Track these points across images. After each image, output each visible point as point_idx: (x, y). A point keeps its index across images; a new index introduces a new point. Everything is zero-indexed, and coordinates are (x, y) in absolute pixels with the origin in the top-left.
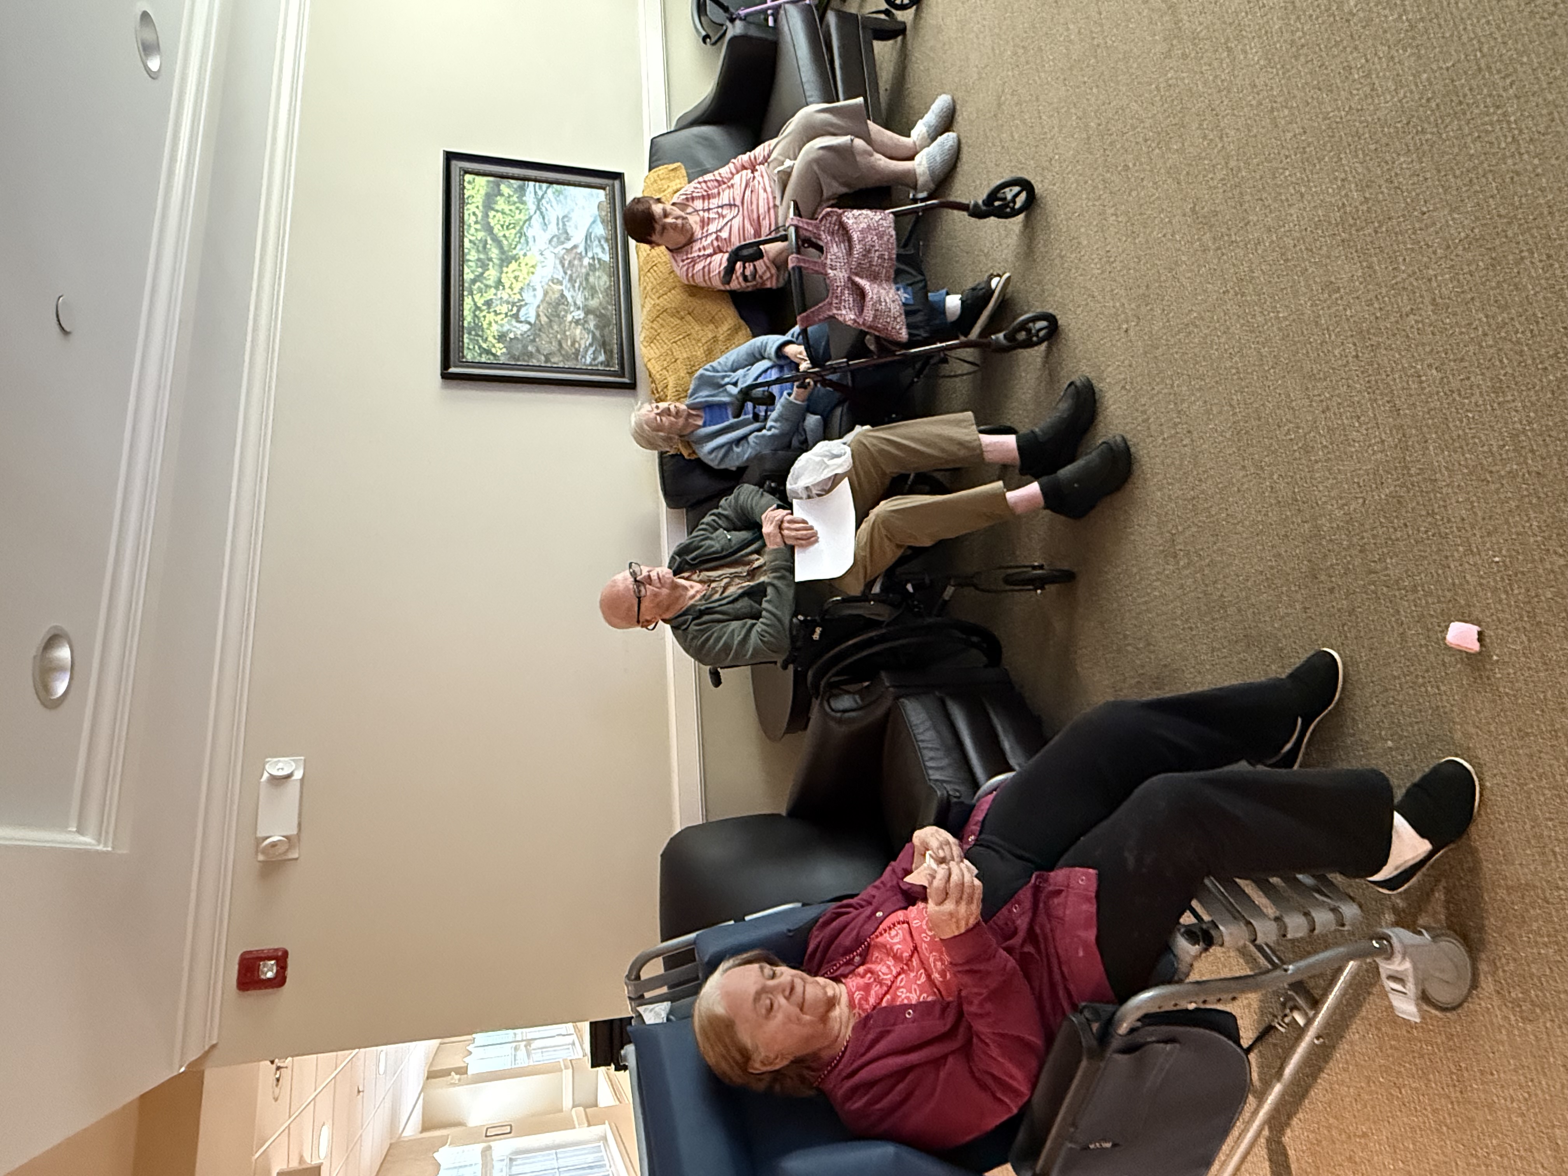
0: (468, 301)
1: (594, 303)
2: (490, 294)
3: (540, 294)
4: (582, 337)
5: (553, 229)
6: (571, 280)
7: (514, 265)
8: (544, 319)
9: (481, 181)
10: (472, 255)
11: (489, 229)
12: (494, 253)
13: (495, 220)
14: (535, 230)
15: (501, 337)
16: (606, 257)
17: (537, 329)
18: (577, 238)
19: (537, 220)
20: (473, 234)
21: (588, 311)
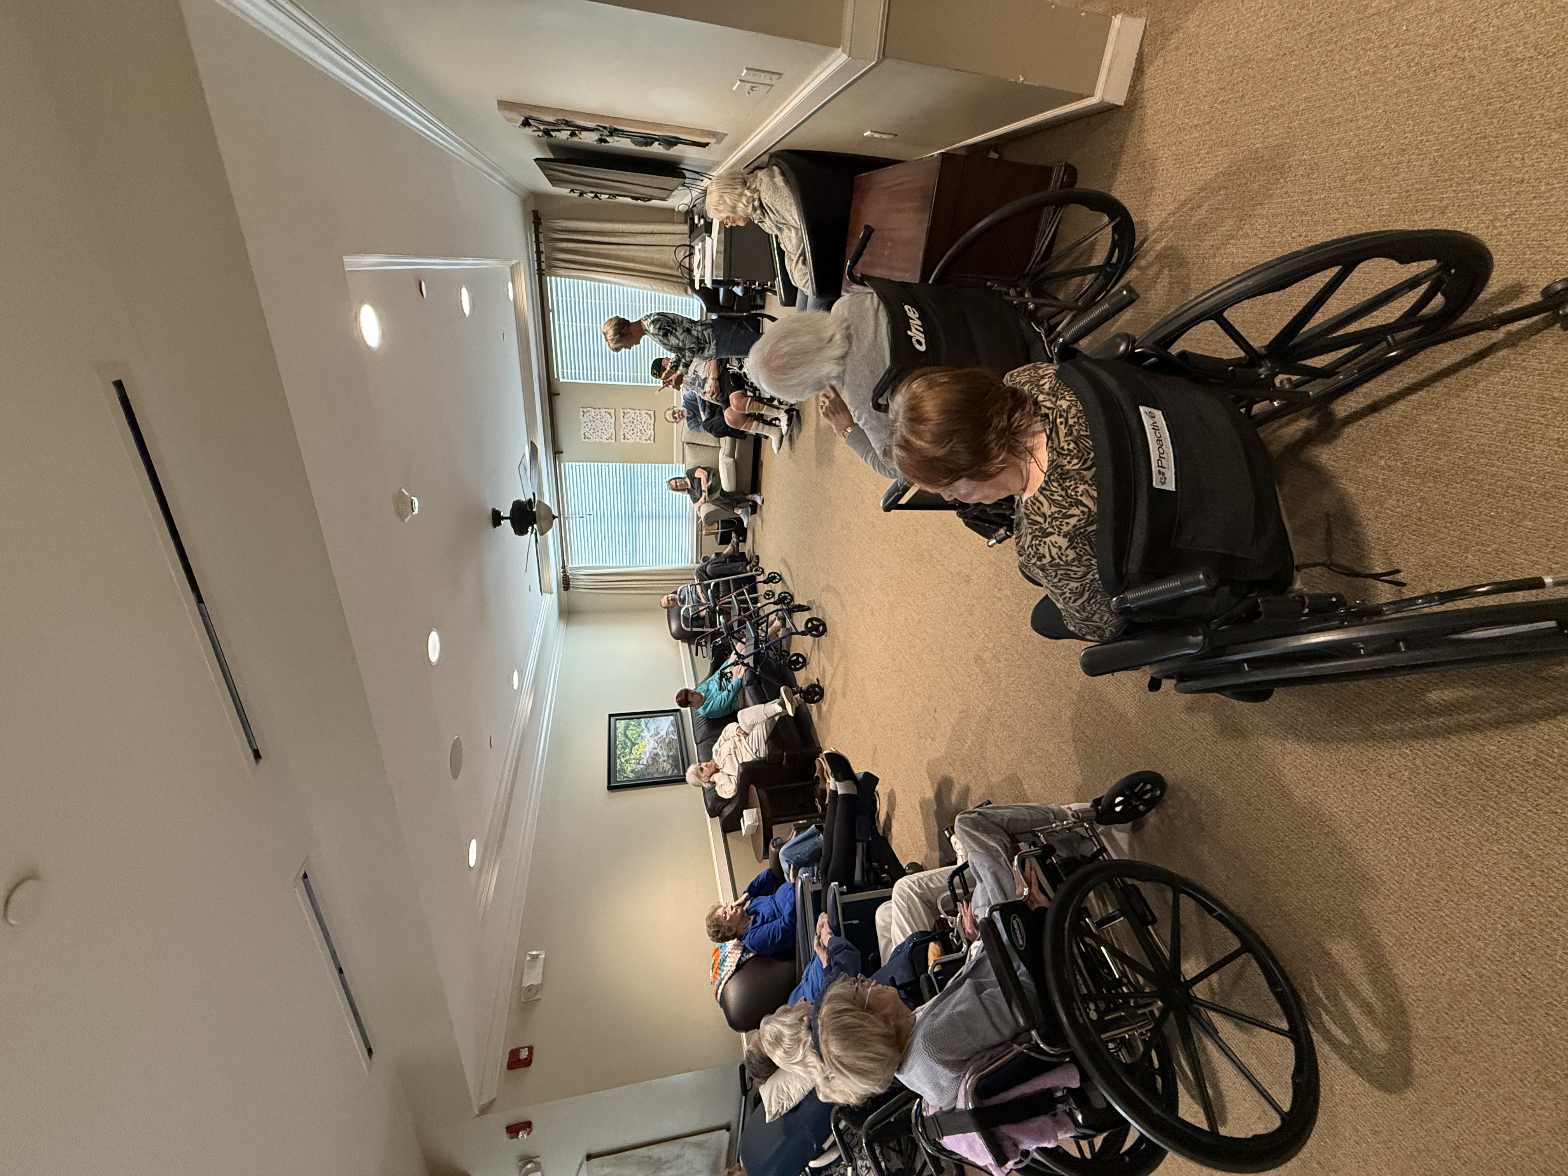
0: (618, 761)
1: (671, 754)
2: (628, 757)
3: (648, 754)
4: (667, 766)
5: (652, 732)
6: (661, 748)
7: (637, 746)
8: (650, 763)
9: (623, 722)
10: (620, 746)
11: (626, 736)
12: (629, 744)
13: (629, 733)
14: (645, 734)
15: (632, 771)
16: (676, 737)
17: (647, 766)
18: (663, 733)
19: (646, 730)
20: (620, 738)
21: (668, 756)
